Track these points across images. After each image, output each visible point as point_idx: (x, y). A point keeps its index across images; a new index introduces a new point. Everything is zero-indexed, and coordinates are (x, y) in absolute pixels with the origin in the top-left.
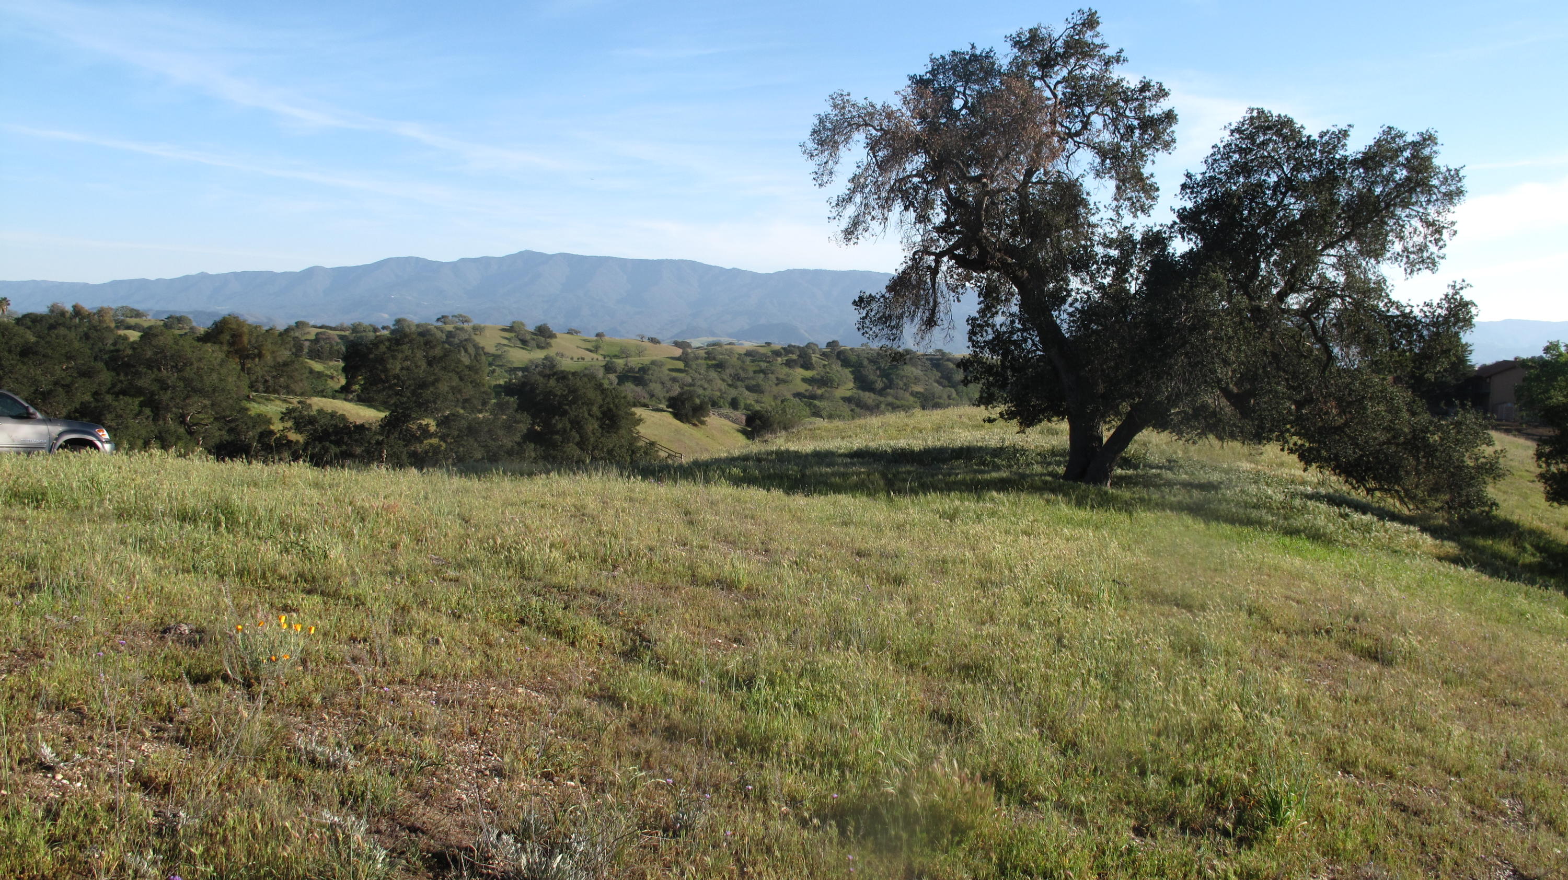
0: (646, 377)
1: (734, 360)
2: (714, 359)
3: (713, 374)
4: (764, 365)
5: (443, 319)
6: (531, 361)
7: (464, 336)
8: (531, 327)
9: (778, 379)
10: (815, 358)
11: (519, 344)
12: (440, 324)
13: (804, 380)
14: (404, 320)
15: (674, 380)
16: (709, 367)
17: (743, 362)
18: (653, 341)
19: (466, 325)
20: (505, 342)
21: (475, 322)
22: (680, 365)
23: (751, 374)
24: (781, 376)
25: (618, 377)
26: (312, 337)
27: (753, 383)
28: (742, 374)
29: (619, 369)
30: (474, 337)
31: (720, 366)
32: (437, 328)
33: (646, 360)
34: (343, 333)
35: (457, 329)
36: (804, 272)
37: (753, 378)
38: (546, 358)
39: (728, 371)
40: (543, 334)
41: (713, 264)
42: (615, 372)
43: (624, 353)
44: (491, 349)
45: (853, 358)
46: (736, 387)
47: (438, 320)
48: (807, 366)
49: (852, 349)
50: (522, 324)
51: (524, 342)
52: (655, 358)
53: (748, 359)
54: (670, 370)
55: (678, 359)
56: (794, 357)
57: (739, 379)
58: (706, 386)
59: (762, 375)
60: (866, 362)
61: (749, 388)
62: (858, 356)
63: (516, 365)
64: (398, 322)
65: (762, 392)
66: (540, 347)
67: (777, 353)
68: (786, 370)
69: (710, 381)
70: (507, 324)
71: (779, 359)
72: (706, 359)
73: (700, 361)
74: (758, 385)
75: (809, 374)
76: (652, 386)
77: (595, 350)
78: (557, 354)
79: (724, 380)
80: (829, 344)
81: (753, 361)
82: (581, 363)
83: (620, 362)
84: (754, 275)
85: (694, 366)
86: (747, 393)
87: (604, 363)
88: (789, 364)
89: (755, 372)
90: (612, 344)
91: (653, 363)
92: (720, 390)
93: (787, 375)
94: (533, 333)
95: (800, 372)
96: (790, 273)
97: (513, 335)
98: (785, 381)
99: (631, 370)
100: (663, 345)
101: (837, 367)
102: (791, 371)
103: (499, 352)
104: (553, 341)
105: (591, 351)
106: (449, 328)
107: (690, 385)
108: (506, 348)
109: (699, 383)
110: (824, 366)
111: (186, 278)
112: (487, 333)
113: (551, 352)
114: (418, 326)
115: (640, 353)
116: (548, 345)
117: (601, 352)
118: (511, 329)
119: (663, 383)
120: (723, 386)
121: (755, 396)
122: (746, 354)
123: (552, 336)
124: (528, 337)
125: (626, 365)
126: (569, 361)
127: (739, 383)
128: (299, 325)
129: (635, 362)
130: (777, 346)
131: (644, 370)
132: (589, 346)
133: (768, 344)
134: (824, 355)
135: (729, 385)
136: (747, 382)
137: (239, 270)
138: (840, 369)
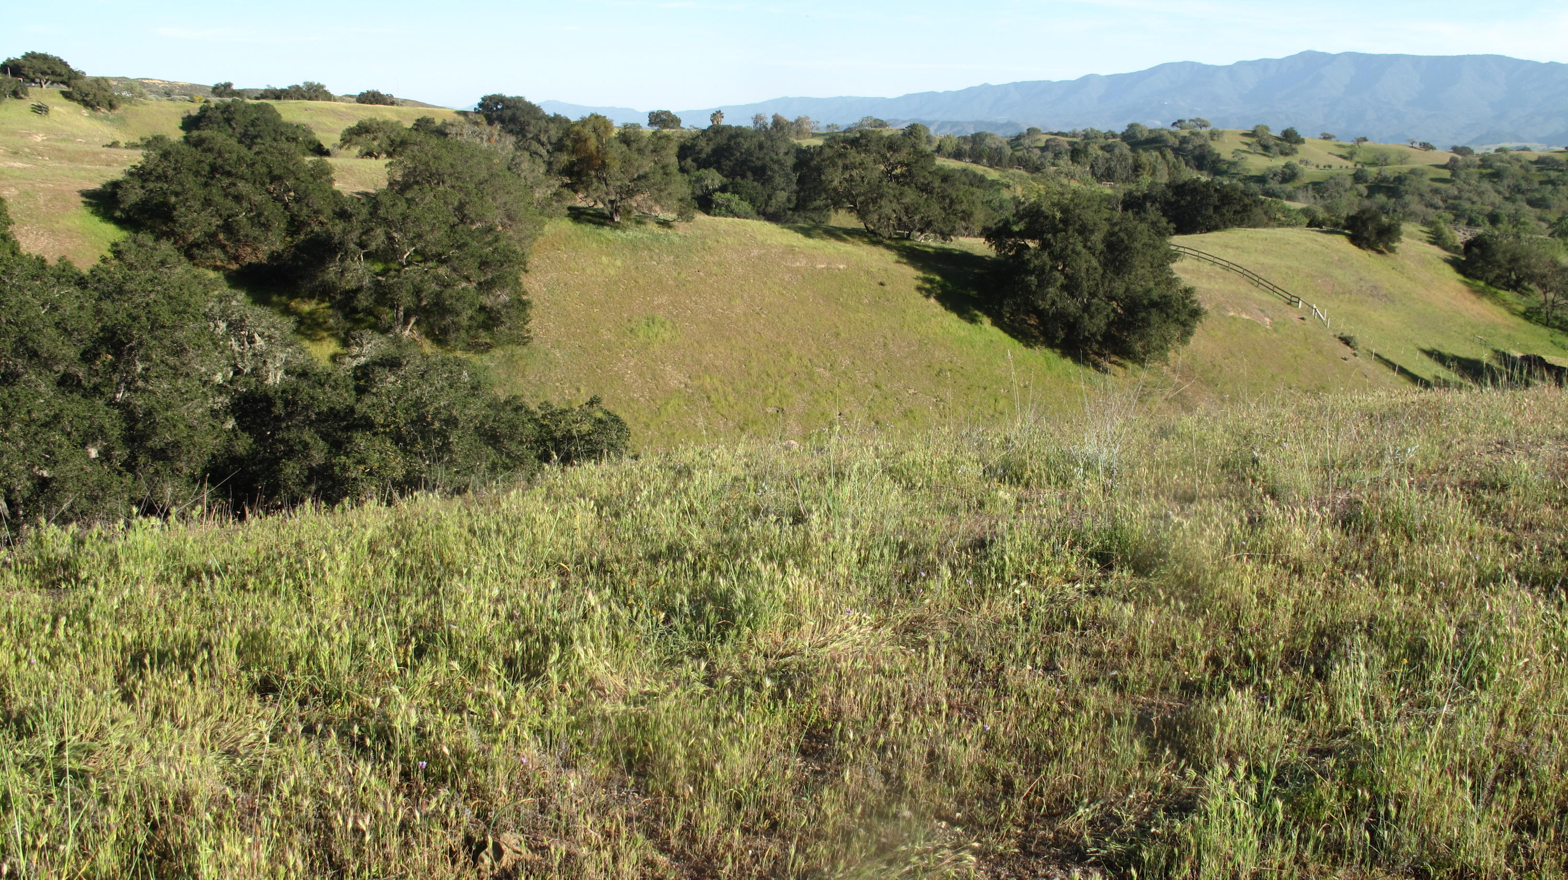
0: (1402, 188)
1: (1516, 168)
2: (1491, 167)
3: (1486, 185)
4: (1553, 174)
5: (1179, 123)
6: (1269, 169)
7: (1198, 142)
8: (1277, 133)
11: (1260, 149)
12: (1174, 129)
14: (1137, 125)
15: (1436, 191)
16: (1482, 176)
17: (1527, 171)
18: (1426, 146)
19: (1204, 129)
20: (1245, 148)
21: (1213, 126)
22: (1447, 174)
23: (1536, 185)
25: (1368, 188)
26: (1043, 144)
27: (1538, 195)
28: (1524, 185)
29: (1371, 179)
30: (1211, 143)
31: (1496, 176)
32: (1170, 133)
33: (1405, 168)
34: (1075, 140)
35: (1192, 134)
37: (1536, 190)
38: (1286, 166)
39: (1506, 182)
40: (1290, 138)
42: (1366, 181)
43: (1380, 160)
44: (1226, 155)
46: (1514, 201)
47: (1174, 124)
50: (1267, 128)
51: (1266, 148)
53: (1534, 168)
54: (1433, 180)
57: (1520, 191)
58: (1475, 198)
59: (1550, 187)
61: (1531, 203)
63: (1254, 173)
64: (1131, 126)
65: (1548, 207)
66: (1283, 153)
69: (1481, 194)
70: (1250, 128)
72: (1480, 167)
73: (1472, 170)
74: (1543, 199)
76: (1408, 198)
77: (1349, 156)
78: (1301, 161)
79: (1499, 193)
81: (1540, 170)
82: (1328, 172)
83: (1373, 171)
85: (1463, 176)
86: (1528, 207)
87: (1353, 172)
89: (1541, 183)
90: (1371, 150)
91: (1413, 172)
92: (1493, 204)
94: (1278, 138)
97: (1254, 140)
99: (1385, 179)
100: (1439, 151)
103: (1236, 159)
104: (1299, 147)
105: (1345, 158)
106: (1185, 133)
107: (1455, 198)
108: (1244, 155)
109: (1466, 195)
111: (970, 89)
112: (1226, 138)
113: (1294, 160)
114: (1151, 131)
115: (1402, 161)
116: (1294, 151)
117: (1356, 159)
118: (1253, 134)
119: (1421, 195)
120: (1498, 199)
121: (1538, 211)
122: (1536, 162)
123: (1300, 141)
124: (1271, 143)
125: (1379, 174)
126: (1314, 169)
127: (1519, 196)
128: (1032, 131)
129: (1390, 171)
131: (1400, 179)
132: (1343, 152)
135: (1506, 199)
136: (1529, 195)
137: (1018, 81)
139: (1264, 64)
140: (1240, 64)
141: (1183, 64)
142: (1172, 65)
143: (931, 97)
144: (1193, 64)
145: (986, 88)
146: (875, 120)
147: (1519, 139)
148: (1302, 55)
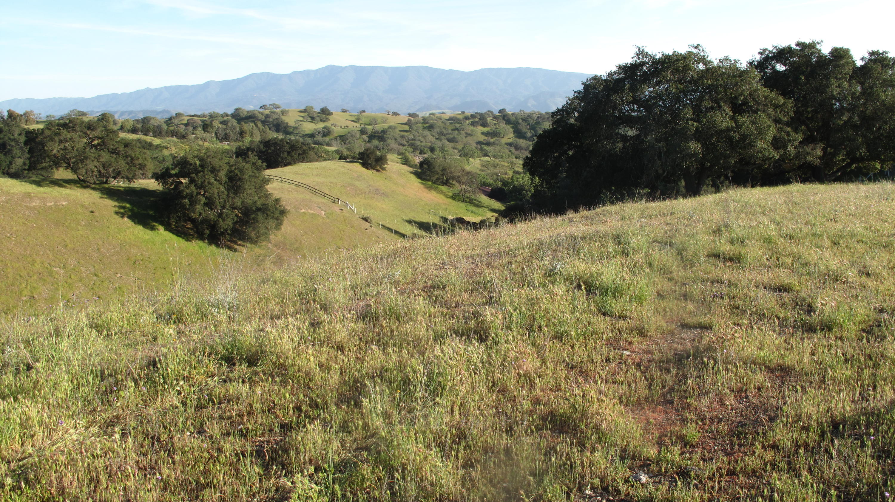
0: (385, 136)
1: (439, 123)
2: (428, 123)
3: (426, 132)
4: (458, 125)
5: (263, 107)
6: (315, 130)
7: (275, 117)
8: (317, 109)
9: (466, 133)
10: (489, 120)
11: (309, 119)
12: (261, 110)
13: (483, 133)
14: (240, 109)
15: (403, 137)
16: (424, 128)
17: (445, 124)
18: (395, 114)
19: (278, 110)
20: (301, 119)
21: (283, 107)
22: (407, 128)
23: (450, 131)
24: (469, 132)
25: (369, 137)
26: (185, 122)
27: (451, 136)
28: (444, 132)
29: (369, 132)
30: (282, 117)
31: (431, 127)
32: (259, 112)
33: (386, 126)
34: (204, 119)
35: (271, 112)
36: (491, 70)
37: (451, 134)
38: (324, 128)
39: (436, 130)
40: (325, 112)
41: (438, 68)
42: (367, 134)
43: (373, 122)
44: (292, 123)
45: (513, 119)
46: (441, 140)
47: (261, 107)
48: (484, 125)
49: (513, 114)
50: (312, 108)
51: (313, 118)
52: (391, 124)
53: (448, 122)
54: (400, 131)
55: (405, 124)
56: (477, 120)
57: (443, 135)
58: (422, 140)
59: (456, 132)
60: (520, 121)
61: (449, 140)
62: (516, 117)
63: (307, 132)
64: (237, 110)
65: (457, 142)
66: (322, 121)
67: (466, 118)
68: (471, 128)
69: (424, 137)
70: (303, 108)
71: (467, 121)
72: (422, 123)
73: (419, 125)
74: (454, 138)
75: (486, 129)
76: (389, 141)
77: (357, 121)
78: (332, 125)
79: (433, 136)
80: (500, 111)
81: (451, 123)
82: (347, 130)
83: (370, 128)
84: (462, 73)
85: (415, 128)
86: (447, 143)
87: (360, 129)
88: (473, 124)
89: (452, 130)
90: (367, 117)
91: (390, 127)
92: (431, 142)
93: (472, 131)
94: (319, 113)
95: (480, 129)
96: (483, 71)
97: (306, 114)
98: (471, 135)
99: (376, 132)
100: (402, 116)
101: (503, 124)
102: (475, 128)
103: (297, 125)
104: (330, 117)
105: (355, 122)
106: (267, 112)
107: (413, 140)
108: (301, 123)
109: (417, 138)
110: (495, 124)
111: (138, 92)
112: (290, 114)
113: (328, 124)
114: (248, 112)
115: (384, 122)
116: (328, 119)
117: (361, 122)
118: (305, 111)
119: (396, 139)
120: (433, 139)
121: (452, 144)
122: (449, 120)
123: (330, 114)
124: (315, 115)
125: (373, 129)
126: (339, 128)
127: (443, 137)
128: (178, 115)
129: (379, 127)
130: (468, 113)
131: (384, 132)
132: (354, 119)
133: (463, 112)
134: (495, 118)
135: (437, 139)
136: (447, 136)
137: (168, 85)
138: (505, 126)
139: (307, 73)
140: (294, 73)
141: (263, 74)
142: (257, 74)
143: (114, 97)
144: (268, 74)
145: (148, 90)
146: (79, 112)
147: (439, 108)
148: (327, 67)
